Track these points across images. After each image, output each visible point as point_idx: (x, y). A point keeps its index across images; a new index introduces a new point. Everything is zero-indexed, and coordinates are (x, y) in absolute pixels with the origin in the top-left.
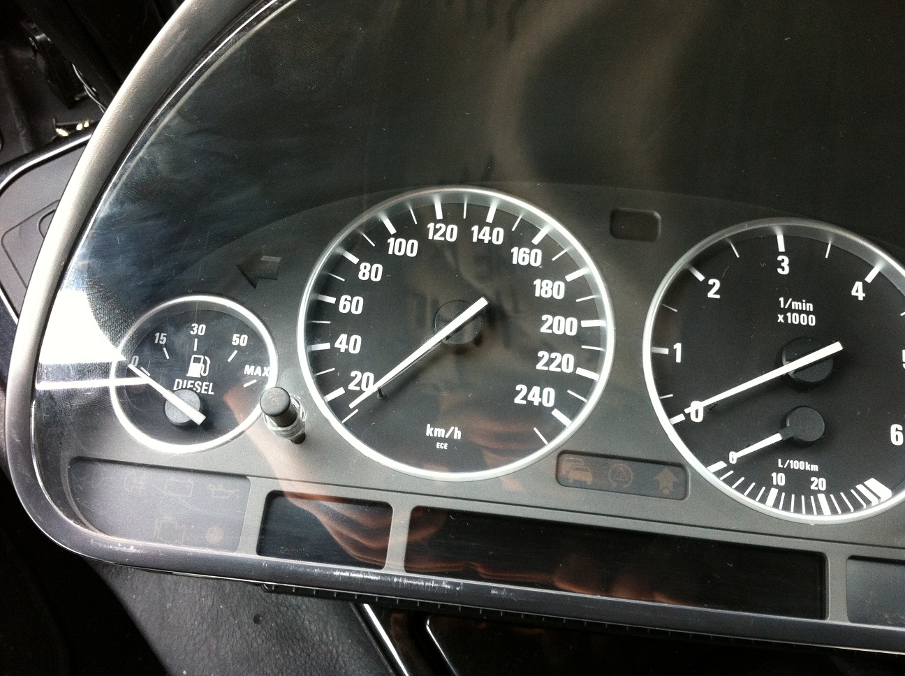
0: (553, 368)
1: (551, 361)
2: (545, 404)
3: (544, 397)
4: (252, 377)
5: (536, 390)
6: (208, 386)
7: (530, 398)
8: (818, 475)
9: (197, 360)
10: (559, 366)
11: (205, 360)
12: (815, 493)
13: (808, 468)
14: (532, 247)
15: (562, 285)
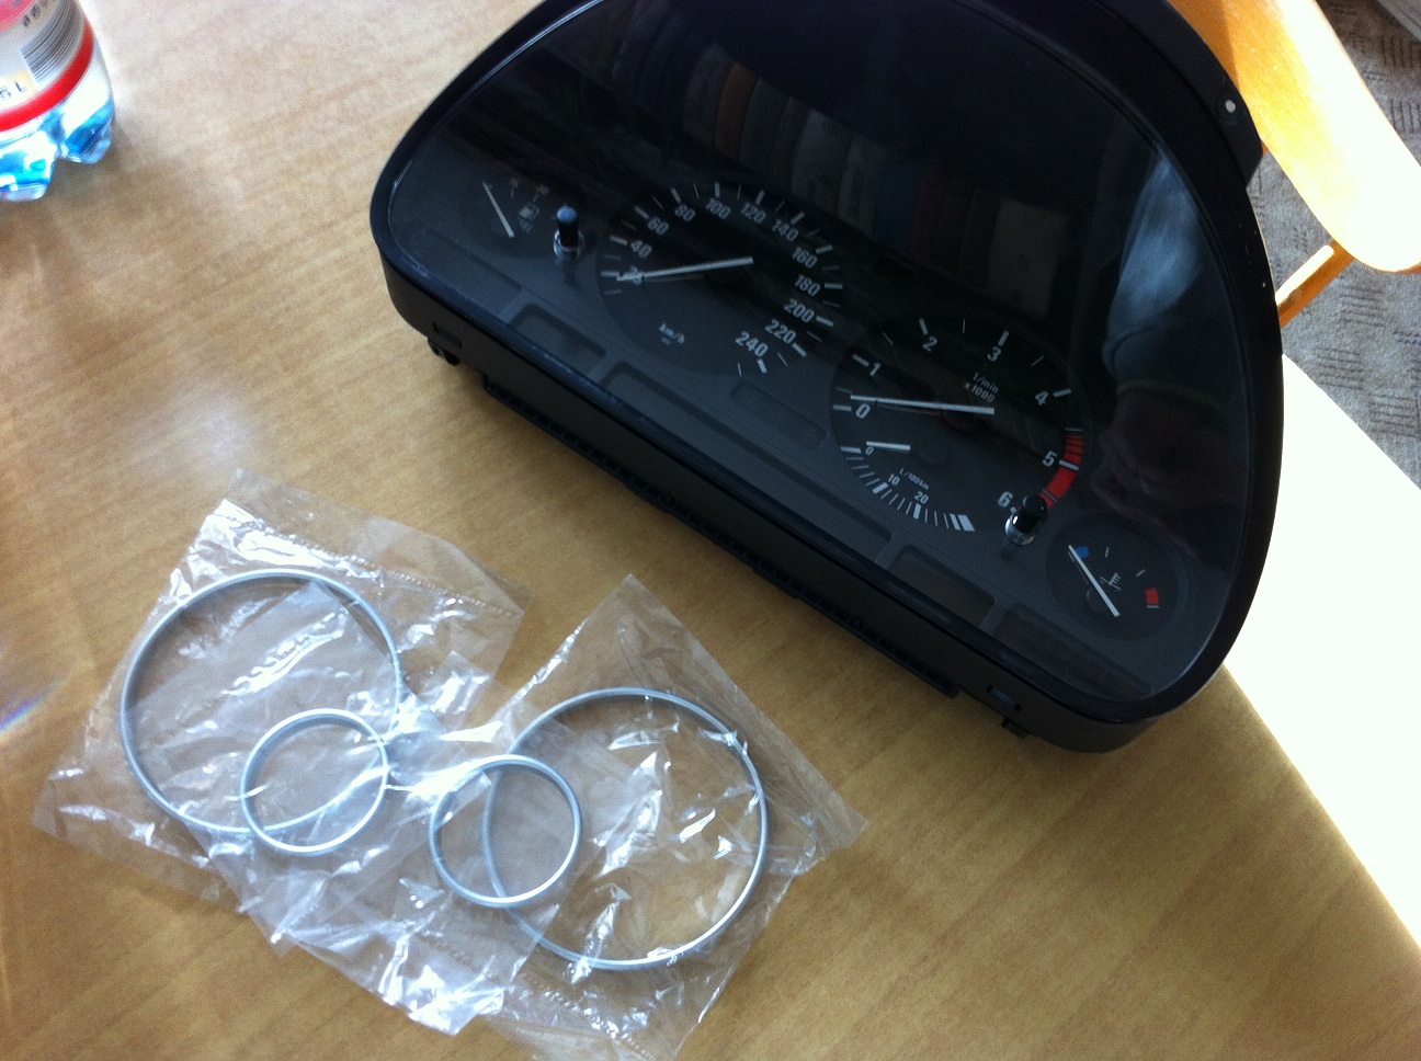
0: (776, 334)
1: (778, 329)
2: (756, 352)
3: (758, 348)
5: (756, 341)
7: (748, 344)
8: (925, 492)
10: (783, 335)
12: (915, 502)
13: (921, 484)
14: (813, 252)
15: (819, 287)
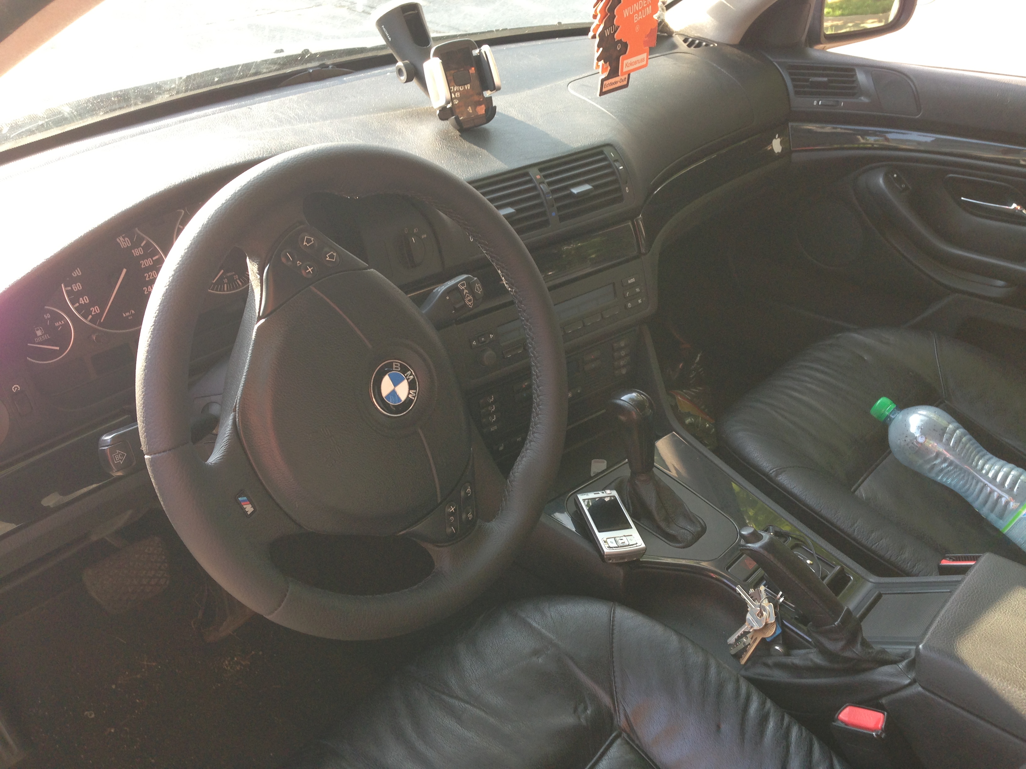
4: (59, 326)
6: (47, 336)
9: (38, 330)
11: (40, 328)
